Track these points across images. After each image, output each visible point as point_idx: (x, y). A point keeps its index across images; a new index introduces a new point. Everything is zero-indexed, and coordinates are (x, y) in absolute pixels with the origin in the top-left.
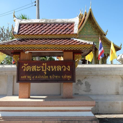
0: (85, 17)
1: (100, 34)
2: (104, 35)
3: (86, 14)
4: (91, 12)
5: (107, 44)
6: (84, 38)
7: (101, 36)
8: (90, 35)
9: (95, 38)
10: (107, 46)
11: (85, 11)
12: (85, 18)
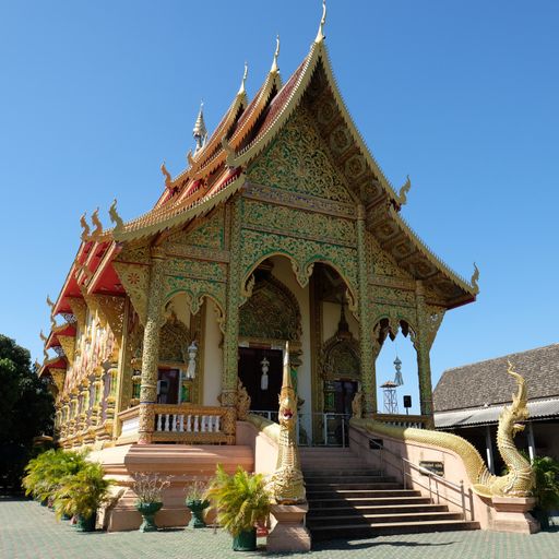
0: (270, 100)
1: (358, 201)
2: (393, 201)
3: (275, 86)
4: (320, 59)
5: (398, 260)
6: (274, 205)
7: (368, 211)
8: (304, 195)
9: (333, 217)
10: (398, 272)
11: (273, 68)
12: (268, 103)
